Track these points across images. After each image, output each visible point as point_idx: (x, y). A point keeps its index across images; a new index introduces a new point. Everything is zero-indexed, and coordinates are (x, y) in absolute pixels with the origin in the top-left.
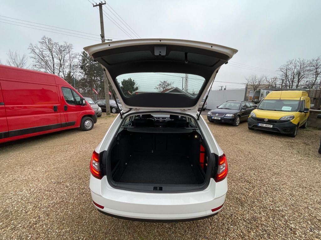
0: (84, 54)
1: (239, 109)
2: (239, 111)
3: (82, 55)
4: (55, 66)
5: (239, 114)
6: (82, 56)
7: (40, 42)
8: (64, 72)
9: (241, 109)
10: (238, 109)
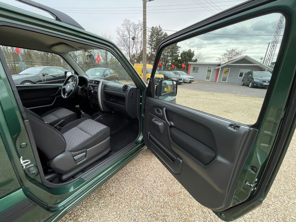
0: (152, 30)
3: (151, 30)
4: (130, 43)
6: (151, 32)
7: (122, 25)
8: (137, 49)
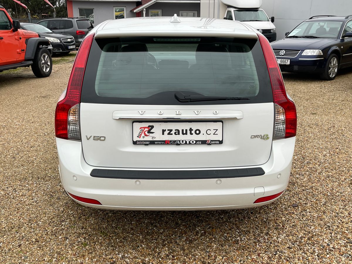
1: (338, 38)
2: (339, 41)
5: (337, 48)
9: (343, 37)
10: (336, 36)
